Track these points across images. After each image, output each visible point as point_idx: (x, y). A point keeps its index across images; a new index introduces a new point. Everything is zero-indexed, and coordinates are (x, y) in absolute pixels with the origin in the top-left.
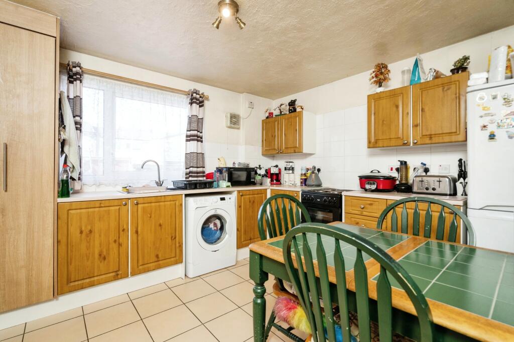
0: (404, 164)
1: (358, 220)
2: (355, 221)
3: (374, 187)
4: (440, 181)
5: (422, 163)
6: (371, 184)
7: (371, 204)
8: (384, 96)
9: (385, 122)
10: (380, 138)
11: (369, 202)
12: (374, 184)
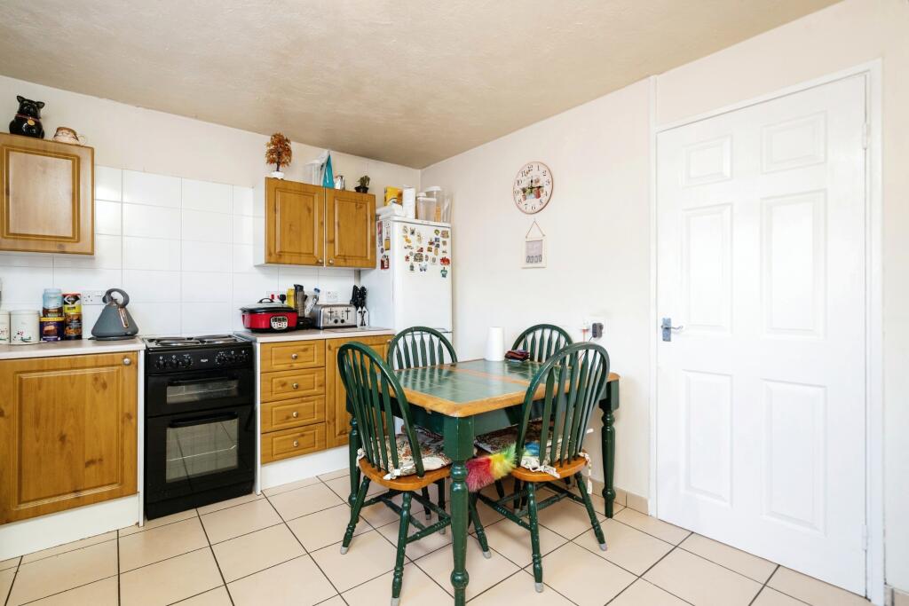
0: (299, 288)
1: (284, 379)
2: (280, 382)
3: (284, 325)
4: (348, 311)
5: (316, 289)
6: (280, 320)
7: (305, 350)
8: (292, 188)
9: (293, 228)
10: (286, 250)
11: (302, 347)
12: (284, 320)
